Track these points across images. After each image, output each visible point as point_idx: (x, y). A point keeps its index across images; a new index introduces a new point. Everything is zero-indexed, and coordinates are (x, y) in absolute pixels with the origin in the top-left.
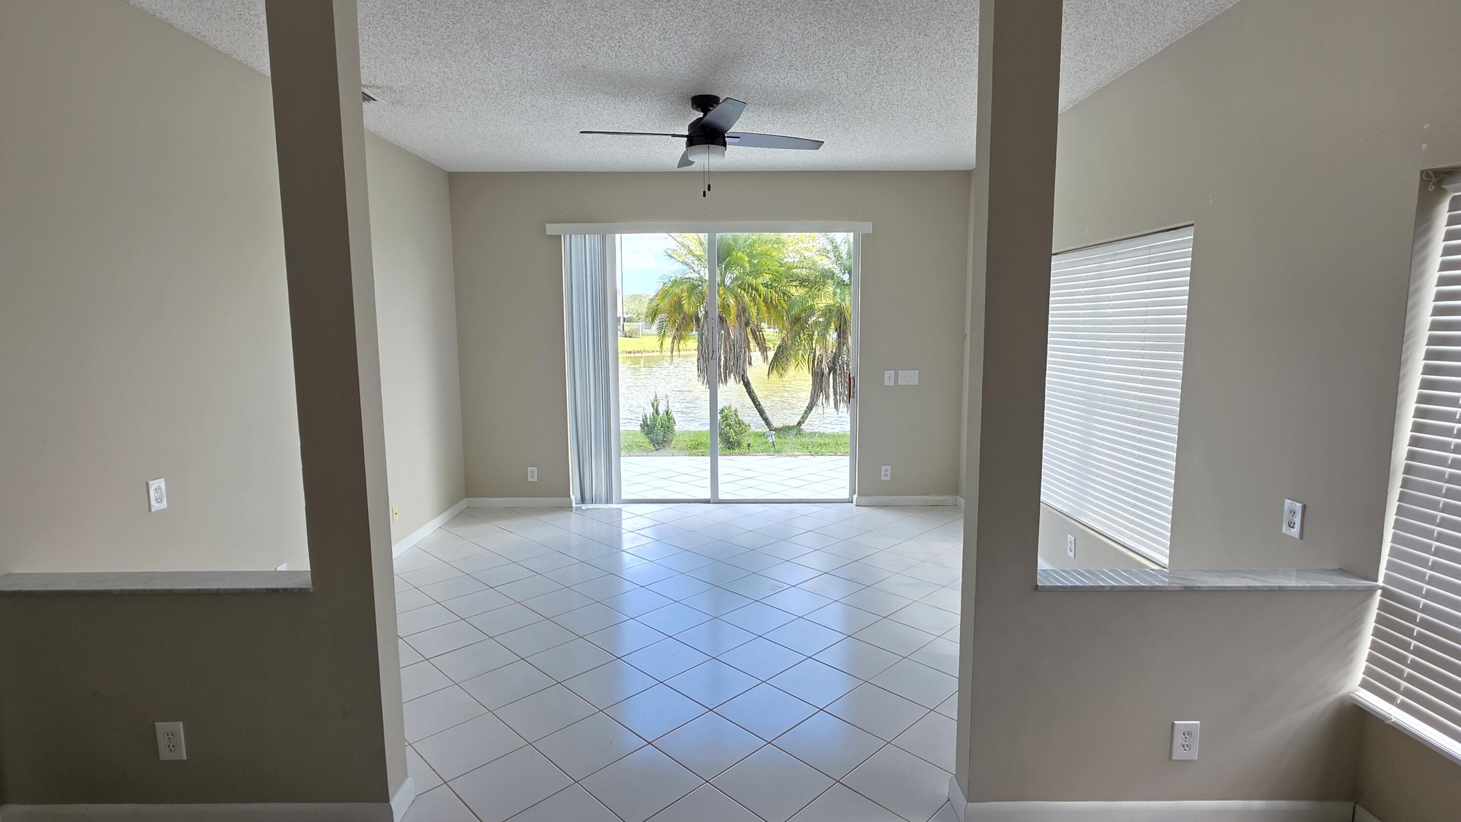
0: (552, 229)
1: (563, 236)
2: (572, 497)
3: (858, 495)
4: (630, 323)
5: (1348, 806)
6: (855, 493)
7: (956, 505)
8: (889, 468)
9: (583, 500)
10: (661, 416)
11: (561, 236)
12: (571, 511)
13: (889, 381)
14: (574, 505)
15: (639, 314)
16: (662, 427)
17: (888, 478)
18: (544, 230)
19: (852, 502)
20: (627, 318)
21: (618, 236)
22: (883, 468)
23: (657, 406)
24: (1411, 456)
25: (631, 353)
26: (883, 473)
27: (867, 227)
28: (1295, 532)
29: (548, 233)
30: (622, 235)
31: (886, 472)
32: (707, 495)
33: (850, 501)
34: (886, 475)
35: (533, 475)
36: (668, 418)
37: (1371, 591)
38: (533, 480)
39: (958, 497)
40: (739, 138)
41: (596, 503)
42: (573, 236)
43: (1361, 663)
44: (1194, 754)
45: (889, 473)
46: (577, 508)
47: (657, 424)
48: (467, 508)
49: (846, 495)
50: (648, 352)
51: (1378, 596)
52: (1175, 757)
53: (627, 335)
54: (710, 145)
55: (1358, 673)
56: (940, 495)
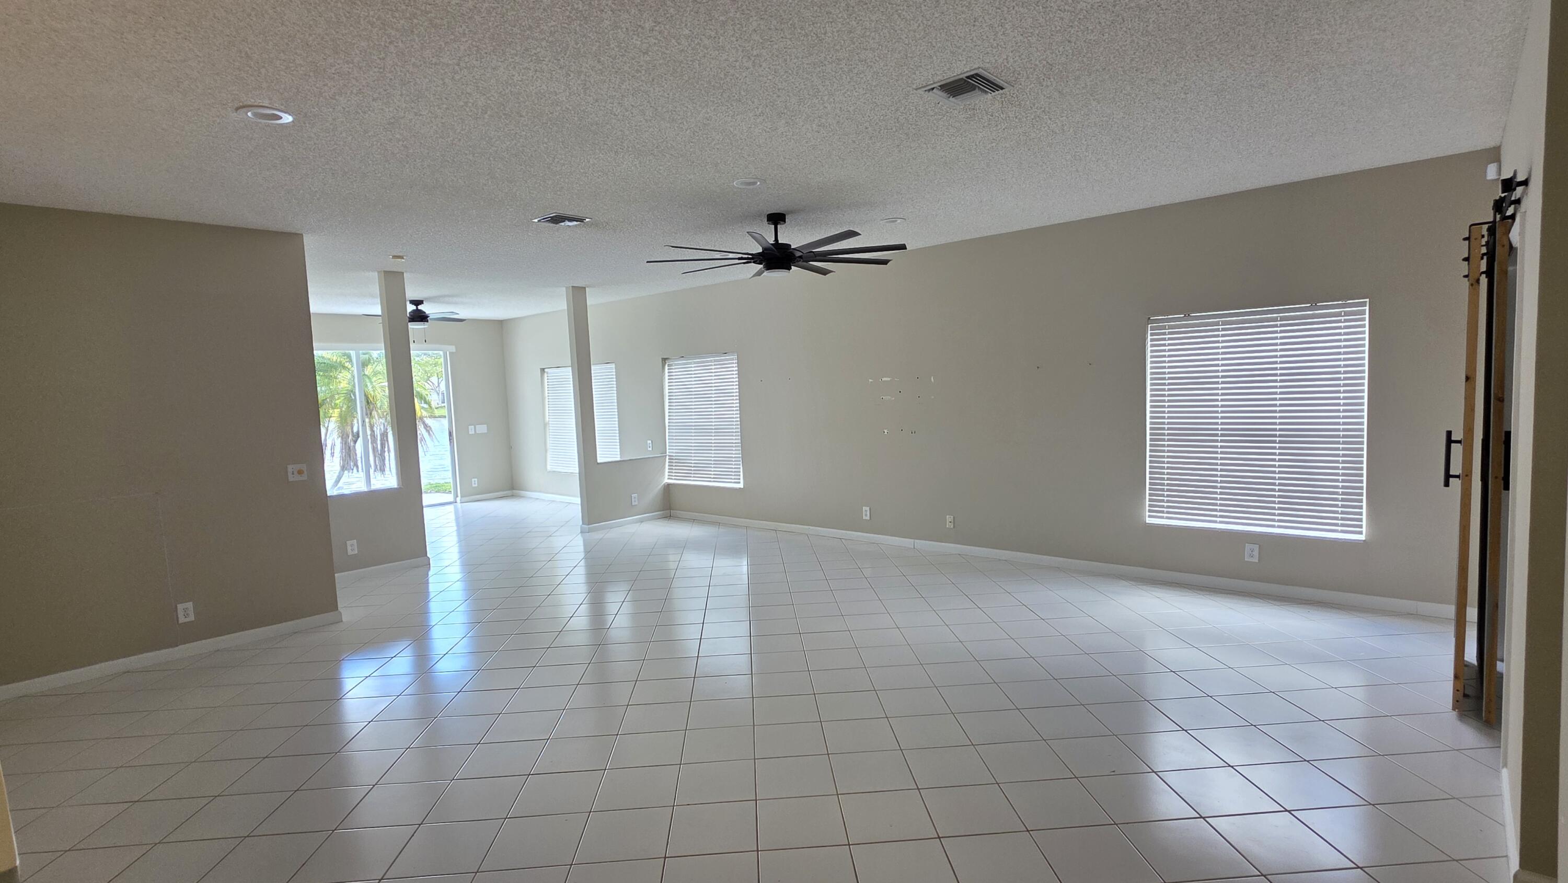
3: (461, 497)
5: (668, 511)
6: (458, 497)
7: (513, 495)
8: (476, 480)
13: (472, 432)
17: (476, 485)
22: (473, 480)
24: (669, 423)
26: (473, 483)
27: (453, 349)
28: (651, 449)
31: (475, 482)
33: (456, 501)
34: (475, 484)
37: (666, 456)
39: (514, 490)
43: (667, 474)
44: (636, 503)
45: (476, 482)
51: (668, 457)
52: (633, 504)
55: (667, 477)
56: (504, 491)
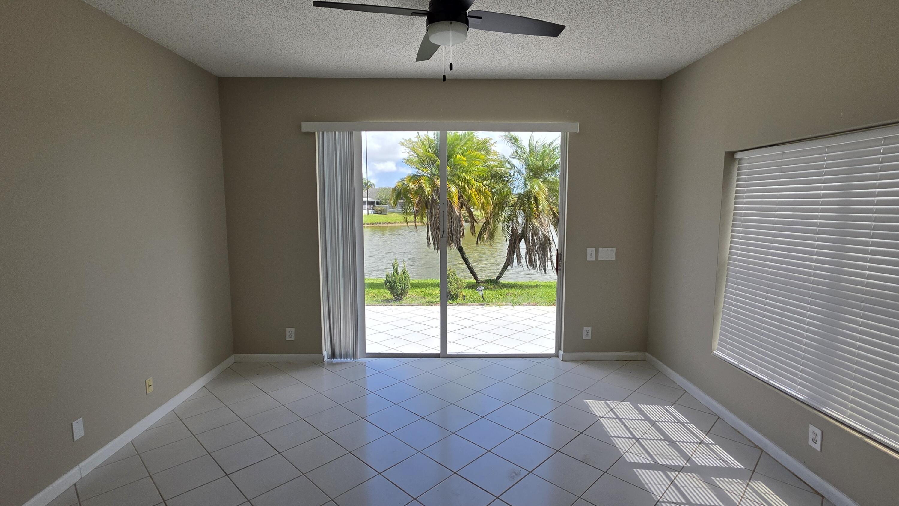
0: (306, 127)
1: (316, 133)
2: (325, 353)
3: (564, 352)
4: (380, 205)
6: (560, 349)
7: (645, 360)
8: (590, 329)
9: (333, 355)
10: (399, 274)
11: (314, 133)
12: (324, 365)
13: (590, 257)
14: (326, 359)
15: (386, 199)
16: (400, 283)
17: (589, 338)
18: (300, 127)
19: (558, 357)
20: (379, 202)
21: (363, 133)
22: (585, 329)
23: (397, 267)
25: (381, 224)
26: (585, 333)
27: (575, 127)
29: (304, 129)
30: (367, 132)
31: (587, 333)
32: (438, 351)
33: (556, 355)
34: (587, 335)
35: (291, 334)
36: (404, 277)
38: (290, 339)
39: (647, 354)
40: (481, 18)
41: (344, 358)
42: (325, 133)
45: (590, 334)
46: (328, 362)
47: (397, 282)
48: (235, 362)
49: (553, 351)
50: (392, 223)
53: (379, 213)
54: (452, 21)
56: (631, 351)
